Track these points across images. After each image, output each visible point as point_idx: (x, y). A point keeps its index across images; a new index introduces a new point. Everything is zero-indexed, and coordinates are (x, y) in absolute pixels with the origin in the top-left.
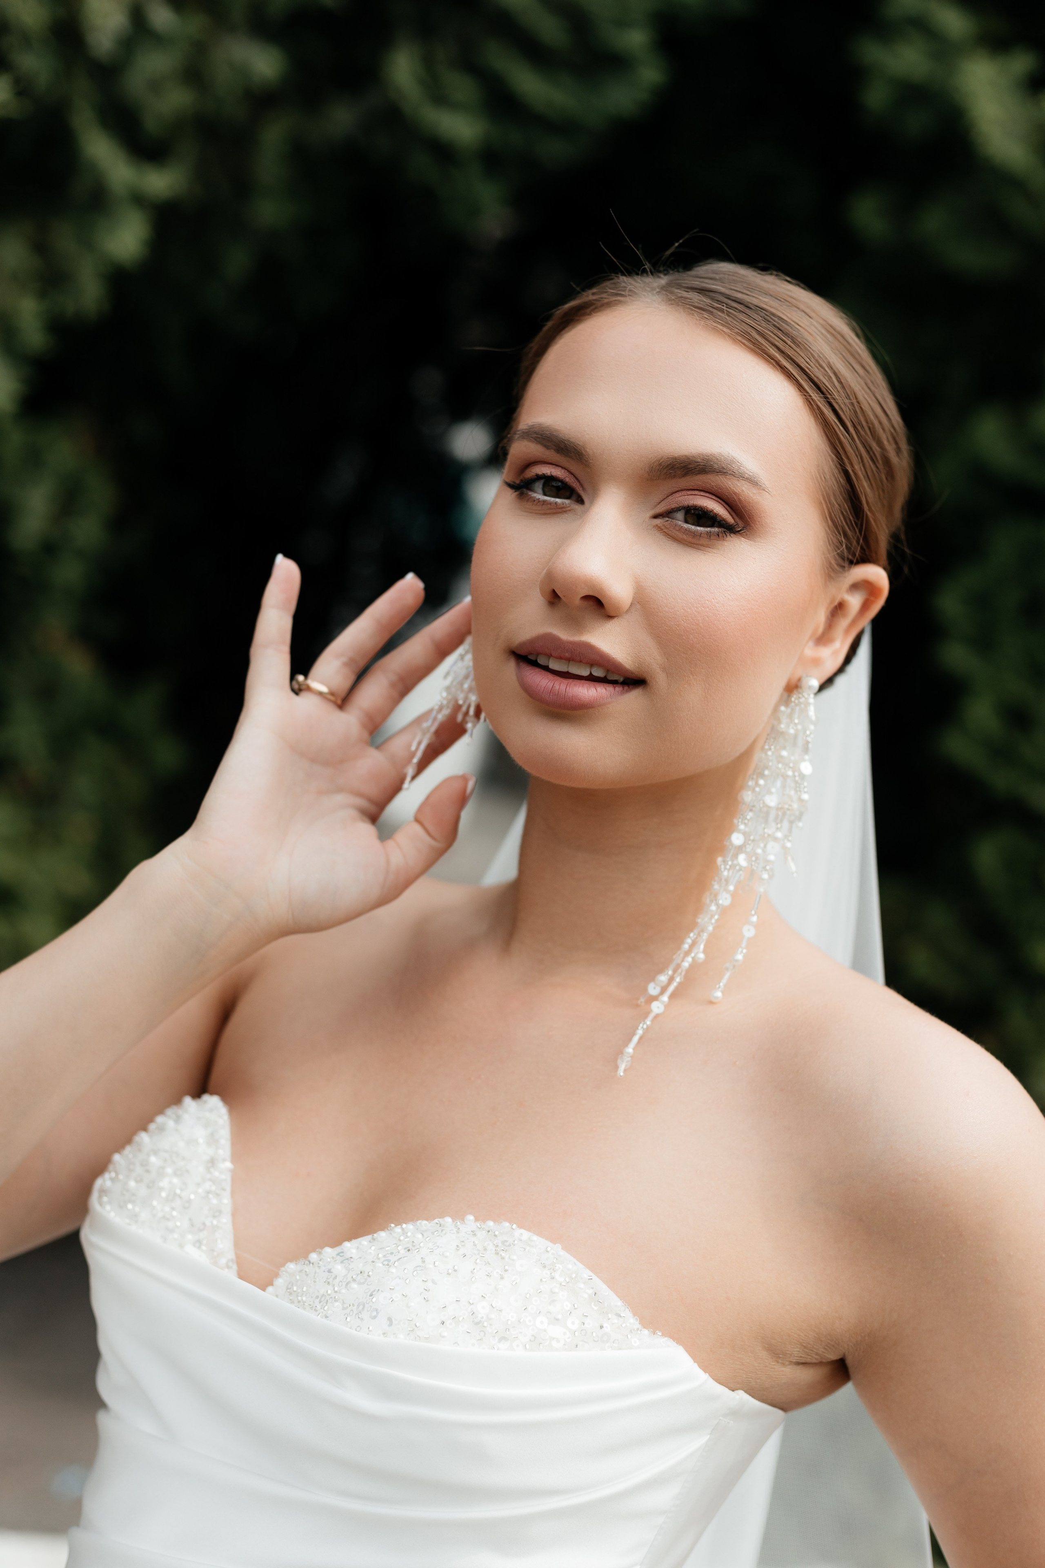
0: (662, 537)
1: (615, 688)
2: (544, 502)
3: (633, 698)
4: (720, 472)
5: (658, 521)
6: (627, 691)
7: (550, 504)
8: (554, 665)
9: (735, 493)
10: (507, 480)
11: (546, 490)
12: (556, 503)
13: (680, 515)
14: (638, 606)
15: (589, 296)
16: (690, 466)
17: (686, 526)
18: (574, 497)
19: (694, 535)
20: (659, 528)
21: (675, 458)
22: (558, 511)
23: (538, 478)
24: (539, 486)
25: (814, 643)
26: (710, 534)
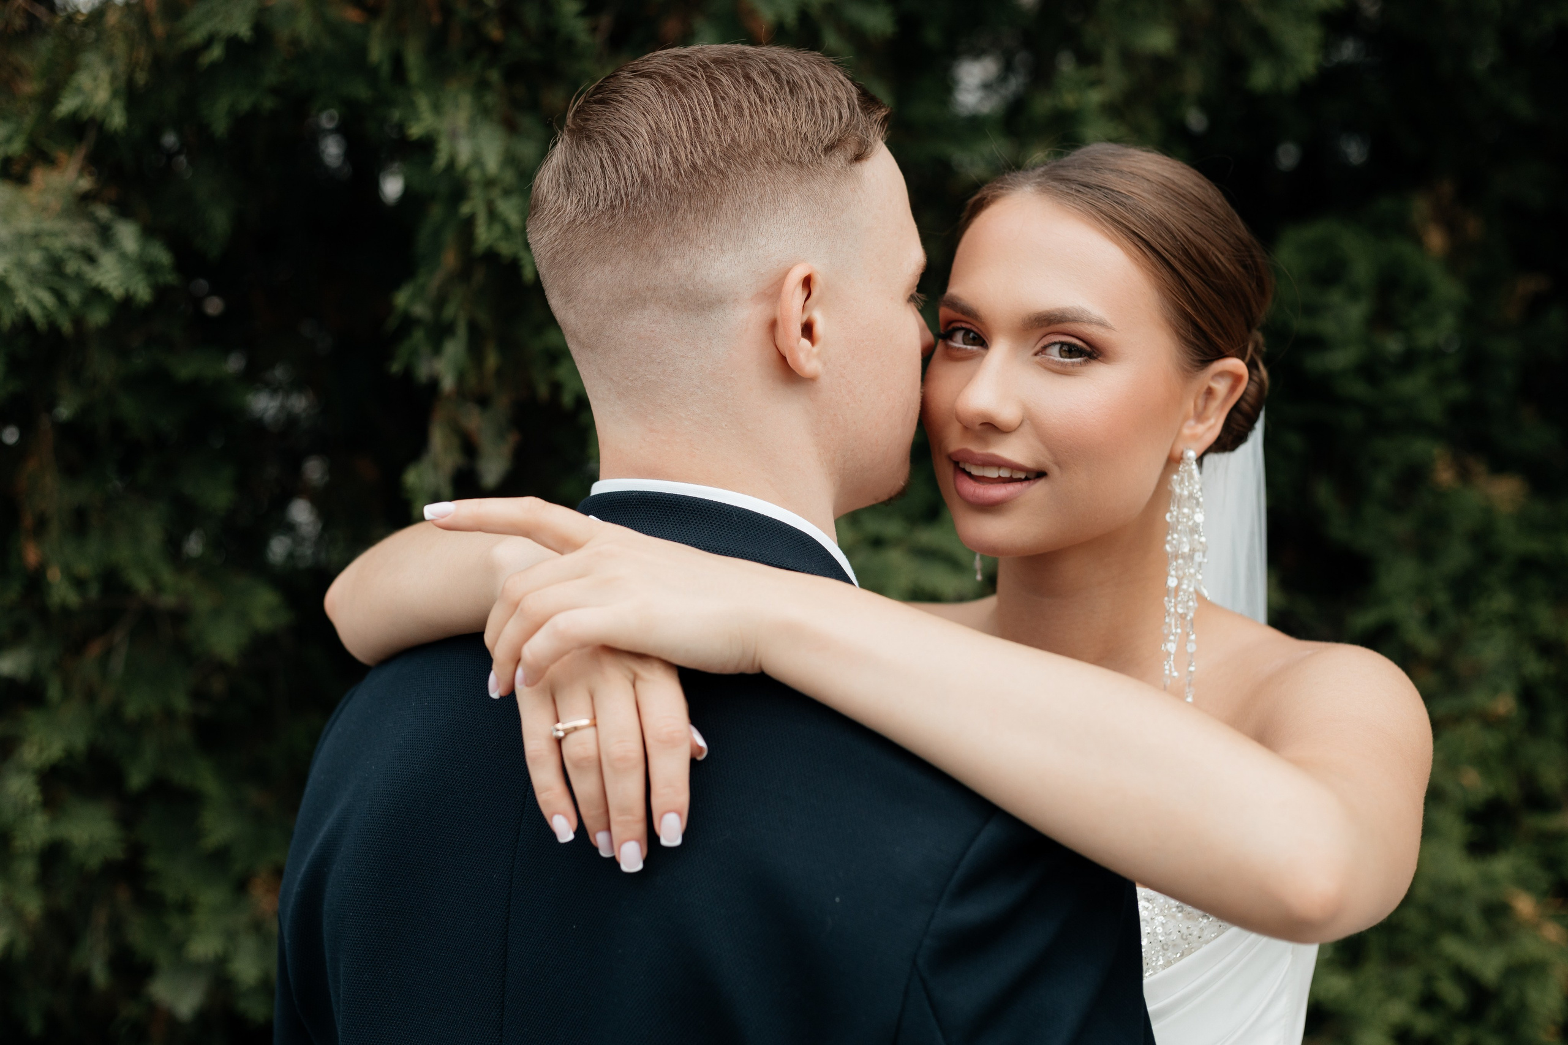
0: (1042, 369)
1: (1022, 484)
2: (963, 348)
3: (1038, 489)
4: (1073, 321)
5: (1037, 358)
6: (1033, 484)
7: (968, 349)
8: (976, 471)
9: (1088, 335)
11: (965, 340)
12: (972, 349)
13: (1055, 351)
14: (1028, 422)
16: (1052, 318)
17: (1058, 359)
18: (983, 343)
19: (1066, 365)
20: (1040, 364)
21: (1040, 313)
22: (971, 356)
25: (1192, 422)
26: (1073, 364)
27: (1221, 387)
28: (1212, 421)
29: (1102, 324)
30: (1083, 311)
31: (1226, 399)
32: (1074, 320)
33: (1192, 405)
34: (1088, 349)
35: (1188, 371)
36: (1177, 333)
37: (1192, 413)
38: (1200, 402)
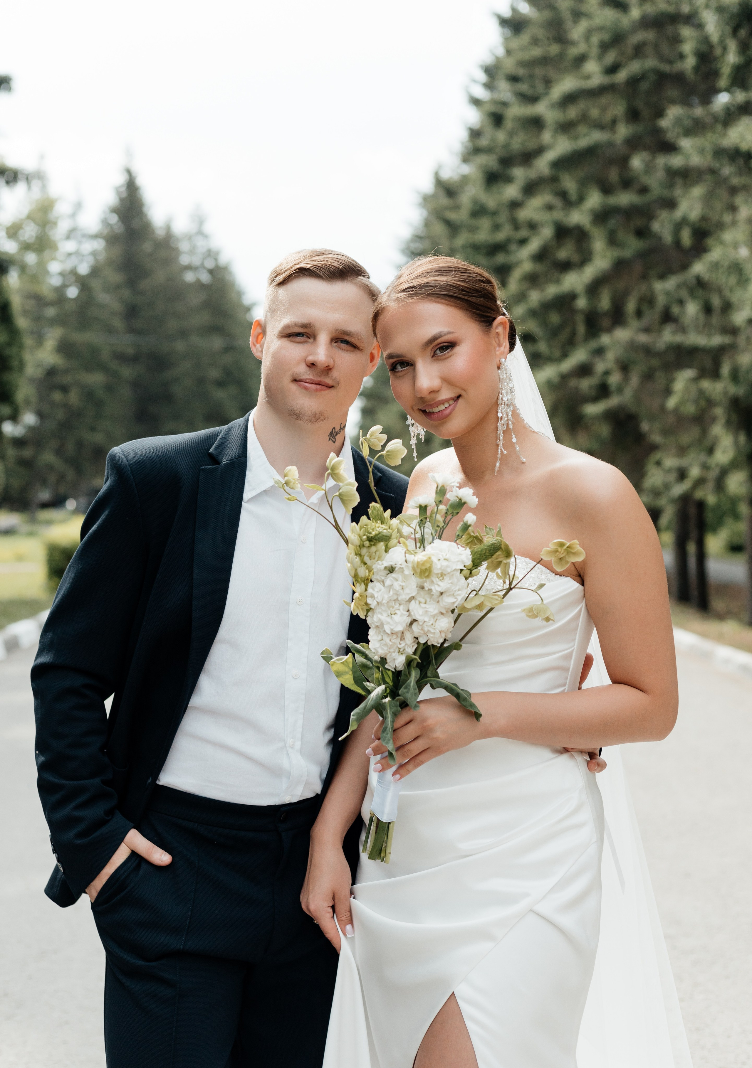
0: (438, 361)
2: (402, 371)
4: (439, 338)
6: (458, 402)
9: (447, 339)
10: (390, 370)
11: (401, 366)
12: (406, 369)
13: (438, 352)
14: (444, 382)
16: (432, 340)
17: (442, 354)
18: (409, 365)
19: (445, 354)
20: (436, 360)
21: (427, 341)
22: (408, 372)
24: (398, 366)
25: (498, 348)
27: (500, 330)
28: (504, 344)
30: (441, 332)
31: (504, 333)
33: (495, 342)
34: (450, 344)
35: (486, 331)
37: (496, 345)
38: (497, 340)
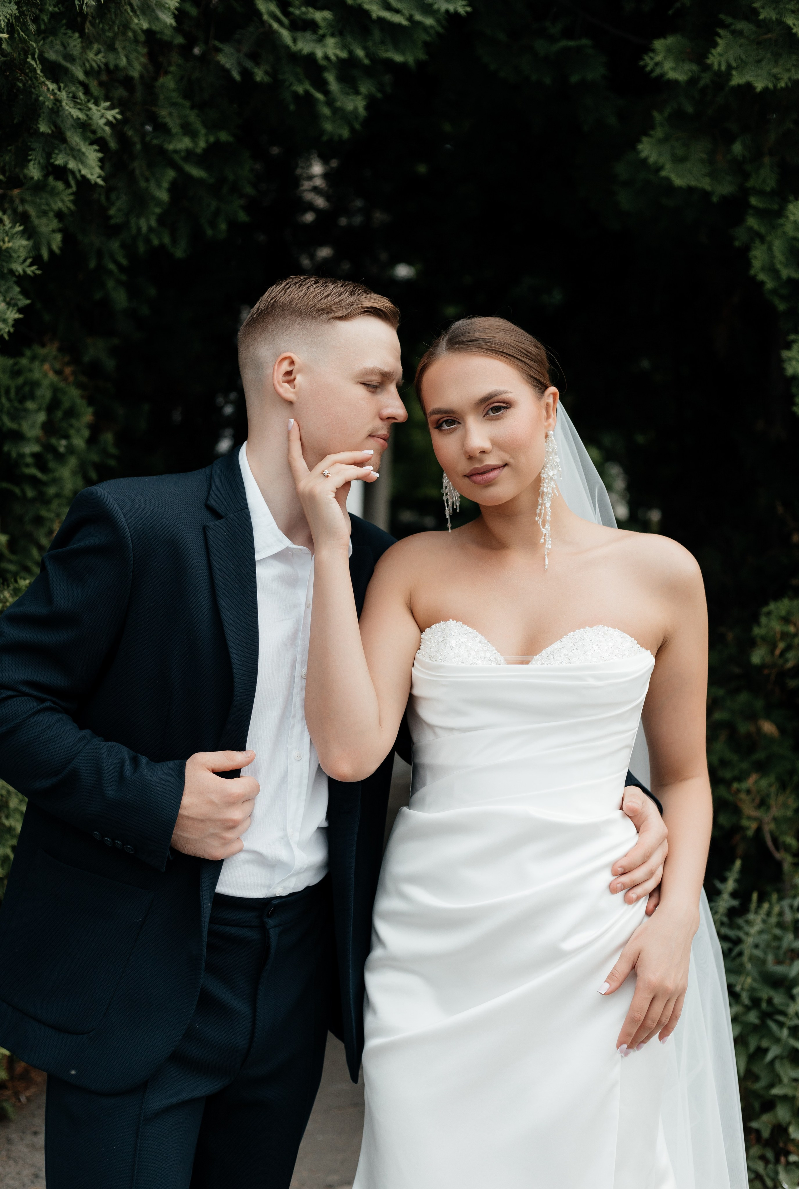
0: (490, 421)
1: (499, 470)
2: (449, 429)
3: (507, 470)
5: (486, 417)
6: (504, 470)
7: (451, 428)
9: (503, 398)
10: (434, 427)
11: (448, 425)
12: (453, 427)
13: (490, 412)
14: (494, 445)
15: (424, 360)
16: (486, 398)
17: (494, 415)
18: (456, 423)
19: (498, 416)
20: (487, 419)
21: (481, 399)
22: (454, 430)
23: (443, 422)
24: (444, 425)
26: (502, 413)
27: (551, 400)
28: (553, 416)
29: (506, 392)
30: (497, 390)
31: (553, 404)
32: (496, 395)
33: (545, 412)
34: (504, 405)
36: (531, 384)
